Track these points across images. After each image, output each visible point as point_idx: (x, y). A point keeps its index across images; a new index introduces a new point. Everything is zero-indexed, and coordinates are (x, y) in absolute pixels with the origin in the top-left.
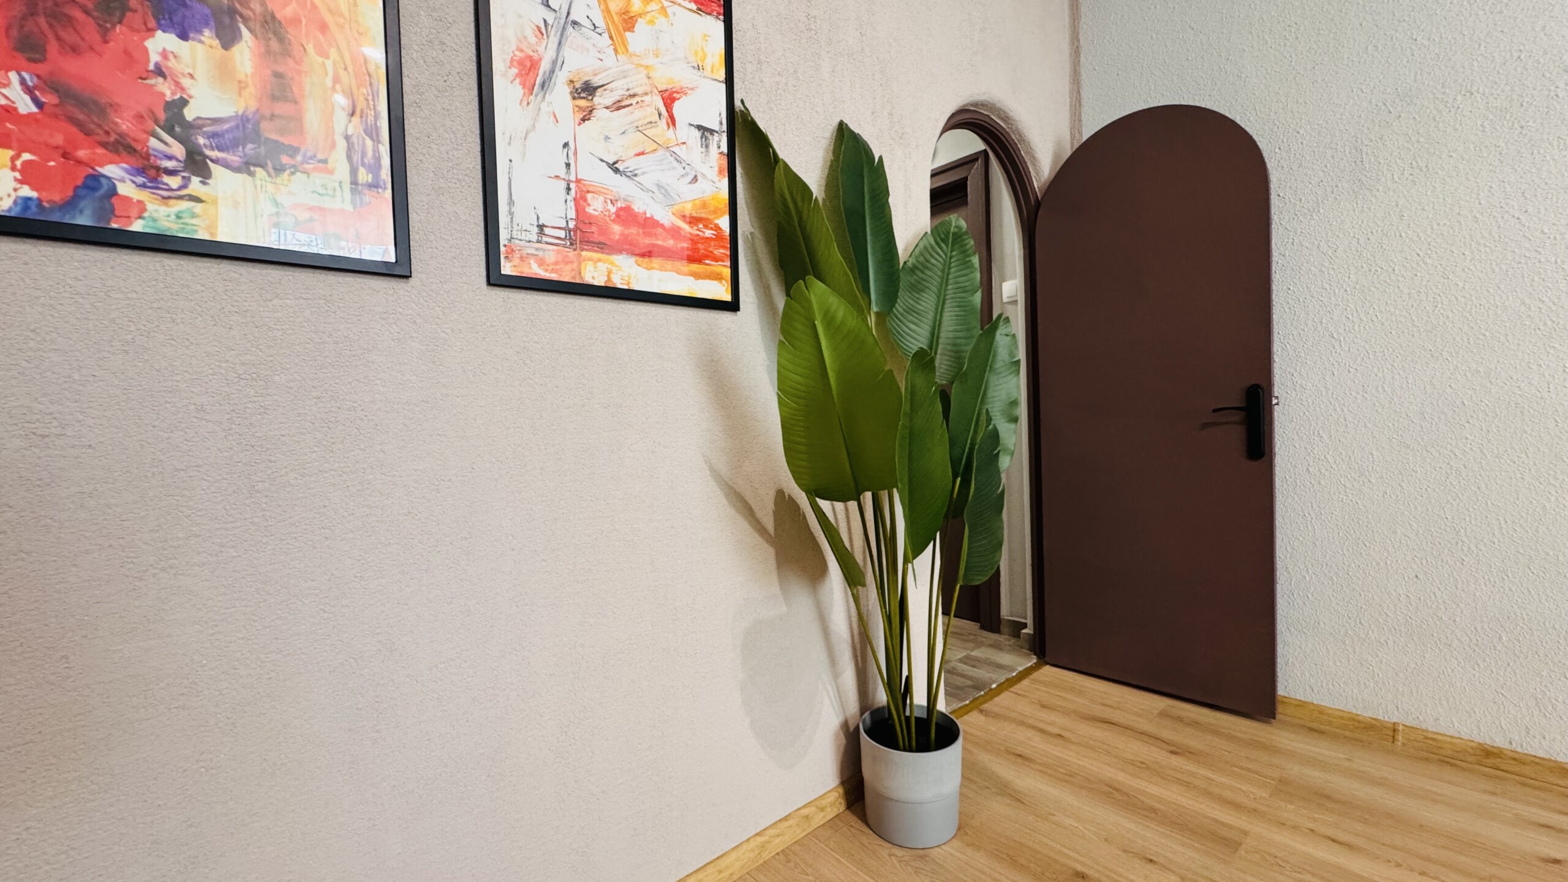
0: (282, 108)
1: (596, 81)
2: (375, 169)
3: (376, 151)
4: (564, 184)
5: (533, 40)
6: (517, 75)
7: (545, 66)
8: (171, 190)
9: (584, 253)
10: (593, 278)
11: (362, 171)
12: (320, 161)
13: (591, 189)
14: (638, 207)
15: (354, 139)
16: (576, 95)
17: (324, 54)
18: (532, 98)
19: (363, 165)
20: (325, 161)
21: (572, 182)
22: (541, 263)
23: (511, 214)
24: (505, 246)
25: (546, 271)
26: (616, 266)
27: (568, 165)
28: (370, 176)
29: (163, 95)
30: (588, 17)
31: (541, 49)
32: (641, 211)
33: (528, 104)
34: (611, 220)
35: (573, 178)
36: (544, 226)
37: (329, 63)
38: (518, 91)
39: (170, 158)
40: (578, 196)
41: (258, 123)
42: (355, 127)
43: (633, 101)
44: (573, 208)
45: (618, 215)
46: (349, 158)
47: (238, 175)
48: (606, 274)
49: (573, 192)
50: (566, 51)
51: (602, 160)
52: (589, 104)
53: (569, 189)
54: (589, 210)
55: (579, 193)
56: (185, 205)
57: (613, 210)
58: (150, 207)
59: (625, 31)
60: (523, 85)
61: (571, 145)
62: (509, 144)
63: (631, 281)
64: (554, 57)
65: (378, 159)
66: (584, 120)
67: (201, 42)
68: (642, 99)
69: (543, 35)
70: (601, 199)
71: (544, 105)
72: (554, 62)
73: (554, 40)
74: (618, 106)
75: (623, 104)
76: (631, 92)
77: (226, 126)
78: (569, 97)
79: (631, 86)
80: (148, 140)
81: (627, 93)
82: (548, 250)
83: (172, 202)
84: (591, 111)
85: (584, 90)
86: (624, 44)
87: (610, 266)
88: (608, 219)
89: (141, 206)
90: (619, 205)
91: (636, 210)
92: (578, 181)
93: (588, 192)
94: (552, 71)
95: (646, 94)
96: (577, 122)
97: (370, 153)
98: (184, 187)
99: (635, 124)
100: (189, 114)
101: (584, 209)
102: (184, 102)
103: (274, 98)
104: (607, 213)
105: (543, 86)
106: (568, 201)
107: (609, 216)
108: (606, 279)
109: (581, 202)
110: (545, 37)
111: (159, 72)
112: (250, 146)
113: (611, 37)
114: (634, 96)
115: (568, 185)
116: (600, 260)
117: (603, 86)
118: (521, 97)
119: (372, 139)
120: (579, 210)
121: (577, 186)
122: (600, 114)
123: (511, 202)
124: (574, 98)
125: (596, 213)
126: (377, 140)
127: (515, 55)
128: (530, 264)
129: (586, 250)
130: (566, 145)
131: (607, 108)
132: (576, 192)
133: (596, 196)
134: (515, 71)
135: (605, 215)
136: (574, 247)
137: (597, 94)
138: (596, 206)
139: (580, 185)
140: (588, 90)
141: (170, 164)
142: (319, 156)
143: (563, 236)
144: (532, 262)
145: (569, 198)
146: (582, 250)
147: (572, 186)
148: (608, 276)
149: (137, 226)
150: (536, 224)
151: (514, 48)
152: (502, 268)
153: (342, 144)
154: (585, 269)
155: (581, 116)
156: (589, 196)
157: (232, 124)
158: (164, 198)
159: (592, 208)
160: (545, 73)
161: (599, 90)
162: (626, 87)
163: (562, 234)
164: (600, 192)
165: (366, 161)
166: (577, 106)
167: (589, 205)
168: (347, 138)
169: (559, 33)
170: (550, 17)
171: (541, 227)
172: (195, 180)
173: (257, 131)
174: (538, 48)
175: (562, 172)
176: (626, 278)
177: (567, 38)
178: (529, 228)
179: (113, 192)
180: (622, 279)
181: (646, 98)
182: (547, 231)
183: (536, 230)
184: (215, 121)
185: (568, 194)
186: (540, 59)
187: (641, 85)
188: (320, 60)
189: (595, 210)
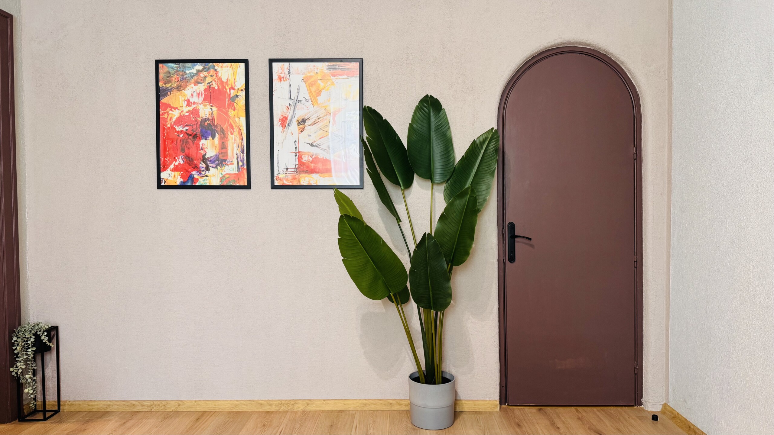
0: (224, 151)
1: (306, 117)
2: (243, 161)
3: (243, 156)
4: (294, 154)
5: (285, 111)
6: (281, 124)
7: (289, 118)
8: (203, 175)
9: (301, 175)
10: (304, 183)
11: (240, 162)
12: (231, 162)
13: (303, 154)
14: (320, 156)
15: (238, 154)
16: (299, 124)
17: (232, 134)
18: (285, 129)
19: (240, 160)
20: (232, 162)
21: (297, 153)
22: (287, 180)
23: (278, 166)
24: (276, 176)
25: (288, 182)
26: (312, 178)
27: (296, 148)
28: (242, 163)
29: (202, 154)
30: (304, 97)
31: (288, 114)
32: (322, 157)
33: (284, 131)
34: (310, 163)
35: (297, 151)
36: (288, 168)
37: (233, 136)
38: (281, 128)
39: (203, 168)
40: (299, 157)
41: (219, 156)
42: (239, 152)
43: (319, 120)
44: (298, 161)
45: (312, 161)
46: (237, 160)
47: (215, 169)
48: (308, 181)
49: (297, 156)
50: (296, 111)
51: (307, 143)
52: (303, 126)
53: (296, 155)
54: (303, 161)
55: (299, 156)
56: (205, 178)
57: (311, 159)
58: (199, 179)
59: (317, 96)
60: (282, 126)
61: (297, 141)
62: (278, 145)
63: (317, 182)
64: (292, 114)
65: (243, 158)
66: (301, 132)
67: (209, 140)
68: (323, 118)
69: (289, 108)
70: (307, 156)
71: (289, 131)
72: (292, 116)
73: (292, 108)
74: (314, 123)
75: (315, 122)
76: (319, 117)
77: (213, 158)
78: (297, 126)
79: (319, 115)
80: (199, 165)
81: (317, 118)
82: (289, 176)
83: (203, 177)
84: (304, 128)
85: (302, 122)
86: (317, 101)
87: (310, 178)
88: (309, 162)
89: (198, 179)
90: (313, 157)
91: (320, 157)
92: (299, 152)
93: (302, 155)
94: (292, 119)
95: (325, 116)
96: (299, 133)
97: (242, 157)
98: (205, 174)
99: (320, 128)
100: (206, 157)
101: (301, 161)
102: (205, 154)
103: (222, 148)
104: (309, 161)
105: (288, 125)
106: (296, 159)
107: (310, 161)
108: (308, 182)
109: (300, 159)
110: (289, 109)
111: (202, 149)
112: (217, 161)
113: (312, 101)
114: (320, 118)
115: (296, 154)
116: (306, 177)
117: (308, 118)
118: (282, 130)
119: (242, 153)
120: (299, 161)
121: (299, 154)
122: (308, 128)
123: (278, 163)
124: (298, 126)
125: (305, 161)
126: (243, 153)
127: (280, 118)
128: (283, 181)
129: (302, 174)
130: (295, 141)
131: (310, 125)
132: (298, 156)
133: (305, 156)
134: (280, 123)
135: (308, 161)
136: (298, 173)
137: (306, 122)
138: (305, 159)
139: (300, 153)
140: (304, 121)
141: (203, 169)
142: (231, 161)
143: (294, 171)
144: (284, 180)
145: (296, 158)
146: (300, 174)
147: (297, 154)
148: (309, 181)
149: (197, 184)
150: (285, 168)
151: (280, 116)
152: (275, 183)
153: (236, 156)
154: (301, 180)
155: (301, 131)
156: (303, 156)
157: (214, 157)
158: (202, 177)
159: (304, 160)
160: (289, 120)
161: (307, 120)
162: (317, 116)
163: (293, 170)
164: (307, 154)
165: (241, 159)
166: (299, 128)
167: (303, 159)
168: (237, 154)
169: (294, 107)
170: (291, 102)
171: (287, 169)
172: (207, 171)
173: (218, 158)
174: (287, 113)
175: (294, 150)
176: (316, 181)
177: (296, 107)
178: (283, 170)
179: (194, 177)
180: (314, 182)
181: (324, 118)
182: (289, 170)
183: (285, 170)
184: (211, 157)
185: (296, 157)
186: (288, 117)
187: (323, 114)
188: (231, 136)
189: (305, 160)
